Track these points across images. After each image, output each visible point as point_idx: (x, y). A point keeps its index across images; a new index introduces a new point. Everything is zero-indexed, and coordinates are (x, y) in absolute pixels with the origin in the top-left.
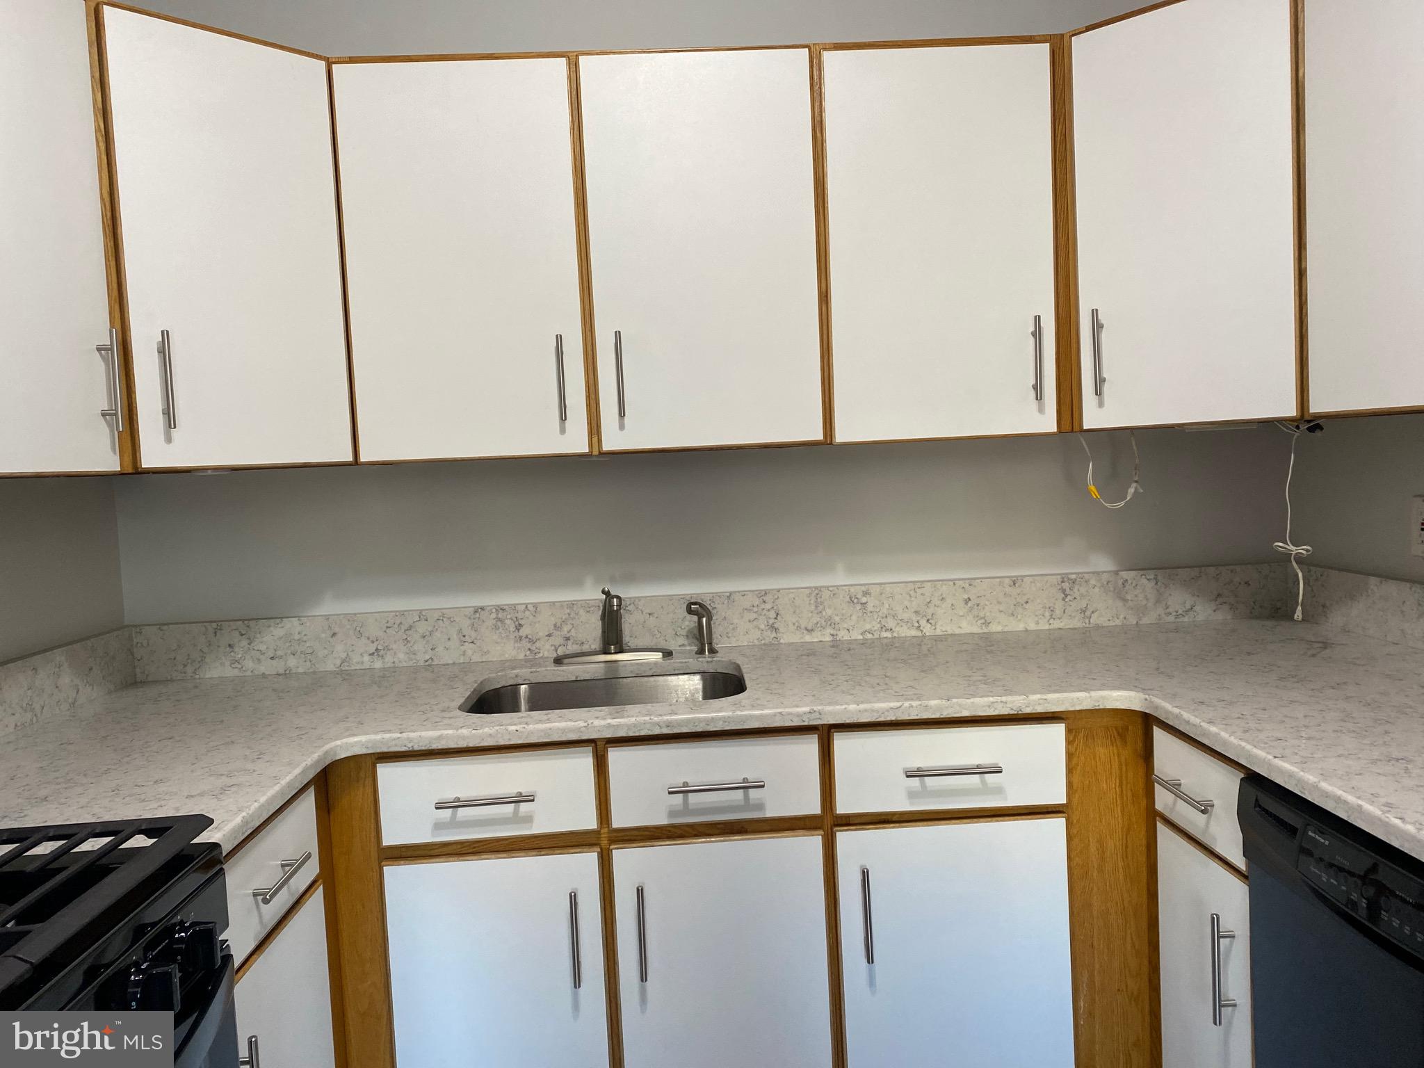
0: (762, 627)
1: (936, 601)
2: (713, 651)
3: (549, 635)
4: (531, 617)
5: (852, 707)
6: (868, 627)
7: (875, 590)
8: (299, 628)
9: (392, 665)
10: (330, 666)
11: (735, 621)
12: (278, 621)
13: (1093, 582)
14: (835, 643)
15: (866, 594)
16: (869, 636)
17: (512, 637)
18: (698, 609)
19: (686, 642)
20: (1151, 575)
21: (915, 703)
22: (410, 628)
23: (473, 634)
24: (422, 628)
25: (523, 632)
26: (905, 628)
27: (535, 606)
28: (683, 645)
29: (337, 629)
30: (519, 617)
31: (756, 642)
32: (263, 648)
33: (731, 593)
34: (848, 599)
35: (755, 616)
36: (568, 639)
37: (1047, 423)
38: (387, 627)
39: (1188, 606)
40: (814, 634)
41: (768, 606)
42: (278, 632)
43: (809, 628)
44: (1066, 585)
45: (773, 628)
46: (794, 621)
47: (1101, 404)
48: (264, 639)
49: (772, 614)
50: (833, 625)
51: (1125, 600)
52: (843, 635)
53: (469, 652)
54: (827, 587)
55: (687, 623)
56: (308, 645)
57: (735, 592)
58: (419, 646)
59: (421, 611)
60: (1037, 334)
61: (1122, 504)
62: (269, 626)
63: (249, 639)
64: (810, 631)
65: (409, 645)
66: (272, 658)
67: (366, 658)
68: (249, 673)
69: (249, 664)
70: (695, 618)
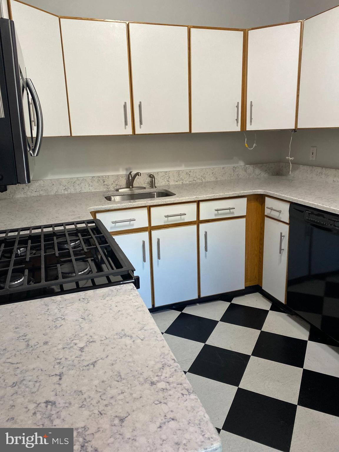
0: (166, 181)
1: (206, 173)
2: (155, 187)
3: (112, 184)
4: (107, 179)
5: (205, 196)
6: (190, 180)
7: (192, 171)
8: (43, 183)
9: (70, 193)
10: (53, 193)
11: (159, 179)
12: (37, 181)
13: (240, 168)
14: (183, 184)
15: (190, 172)
16: (190, 182)
17: (102, 184)
18: (151, 176)
19: (147, 185)
20: (252, 166)
21: (218, 194)
22: (75, 182)
23: (92, 184)
24: (78, 182)
25: (105, 183)
26: (199, 180)
27: (108, 176)
28: (146, 186)
29: (54, 183)
30: (104, 179)
31: (164, 185)
32: (33, 189)
33: (158, 172)
34: (186, 173)
35: (164, 178)
36: (117, 185)
37: (238, 129)
38: (68, 182)
39: (260, 173)
40: (178, 182)
41: (167, 175)
42: (37, 184)
43: (177, 181)
44: (234, 169)
45: (168, 181)
46: (173, 179)
47: (251, 124)
48: (33, 186)
49: (168, 178)
50: (182, 180)
51: (246, 172)
52: (184, 182)
53: (91, 189)
54: (181, 170)
55: (147, 180)
56: (46, 187)
57: (159, 172)
58: (77, 187)
59: (77, 178)
60: (237, 107)
61: (252, 149)
62: (34, 183)
63: (28, 186)
64: (177, 182)
65: (74, 187)
66: (35, 192)
67: (63, 191)
68: (29, 196)
69: (29, 193)
70: (151, 178)
